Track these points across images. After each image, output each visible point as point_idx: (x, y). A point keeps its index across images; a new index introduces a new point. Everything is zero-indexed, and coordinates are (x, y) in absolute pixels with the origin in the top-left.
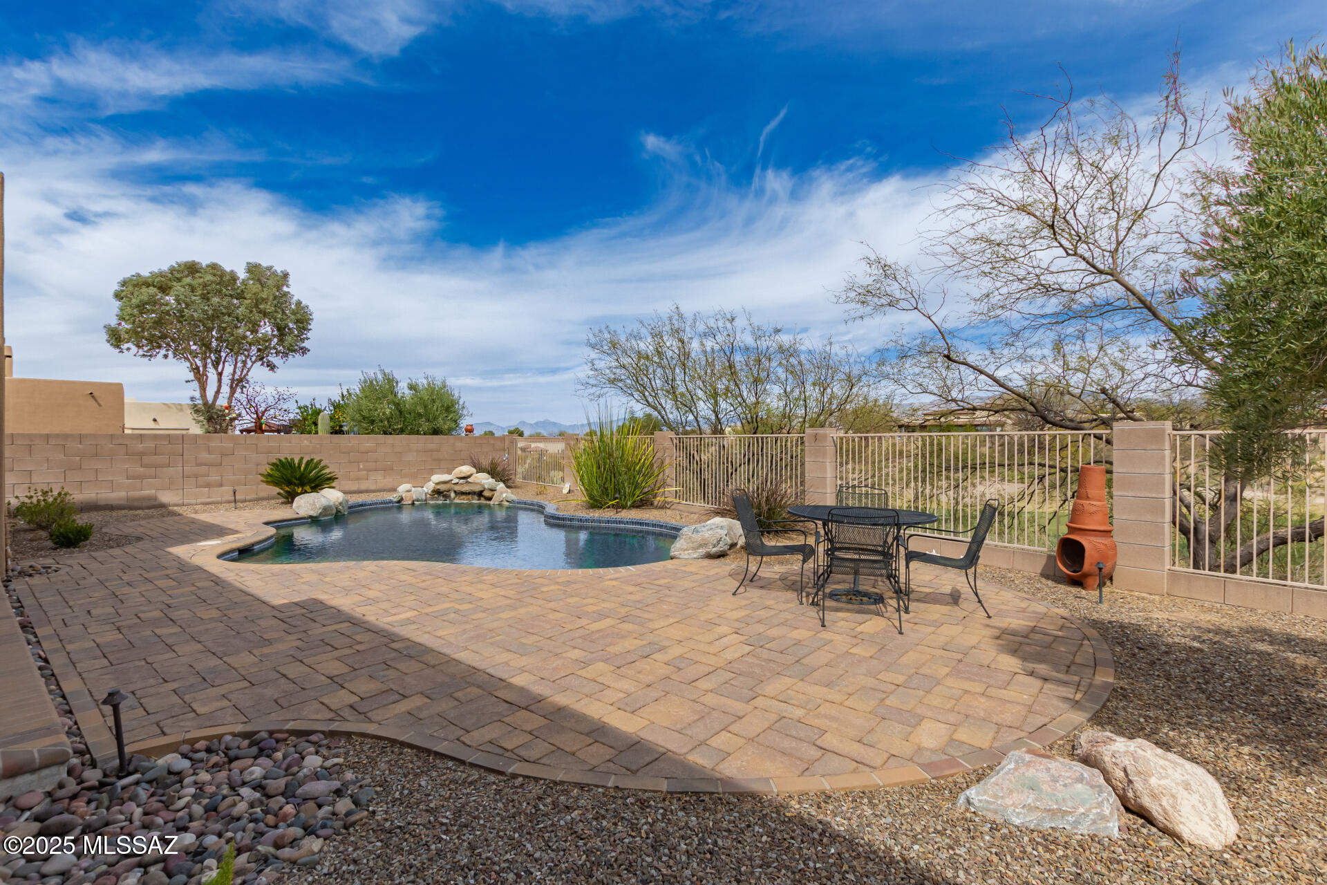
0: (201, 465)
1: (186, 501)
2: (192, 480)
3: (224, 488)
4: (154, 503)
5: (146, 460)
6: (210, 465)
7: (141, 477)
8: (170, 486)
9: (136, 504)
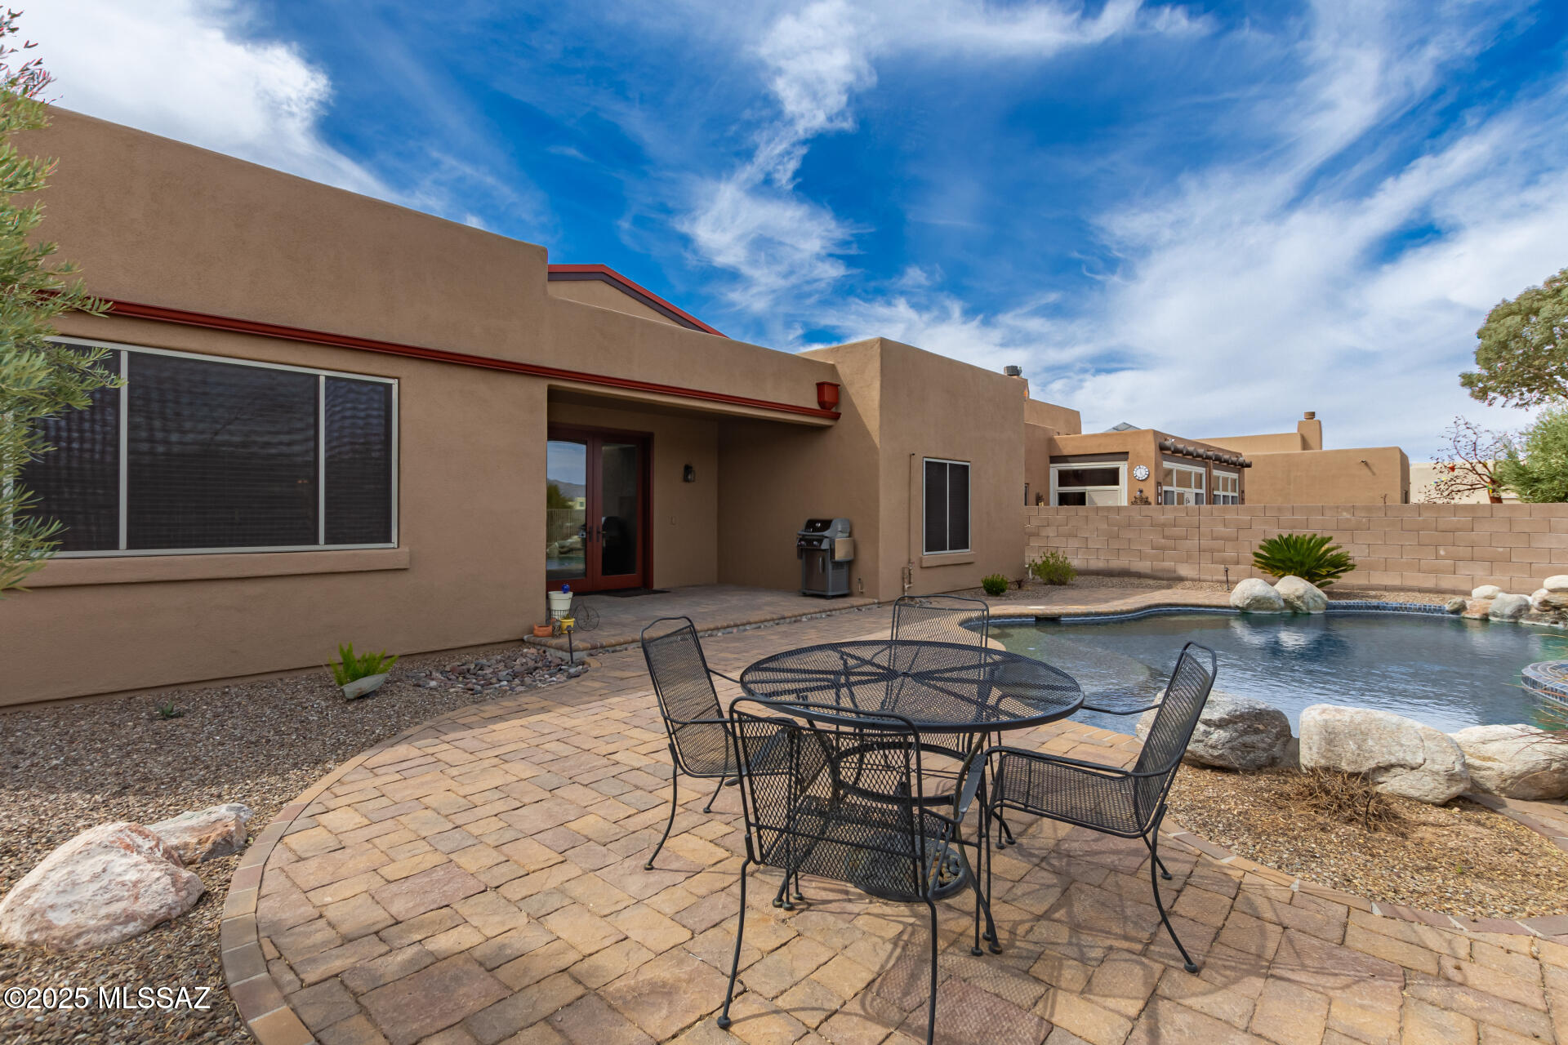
0: (1216, 539)
1: (1202, 577)
2: (1208, 555)
3: (1241, 567)
4: (1174, 575)
5: (1168, 531)
6: (1226, 539)
7: (1163, 548)
8: (1187, 559)
9: (1160, 574)
